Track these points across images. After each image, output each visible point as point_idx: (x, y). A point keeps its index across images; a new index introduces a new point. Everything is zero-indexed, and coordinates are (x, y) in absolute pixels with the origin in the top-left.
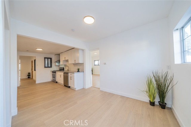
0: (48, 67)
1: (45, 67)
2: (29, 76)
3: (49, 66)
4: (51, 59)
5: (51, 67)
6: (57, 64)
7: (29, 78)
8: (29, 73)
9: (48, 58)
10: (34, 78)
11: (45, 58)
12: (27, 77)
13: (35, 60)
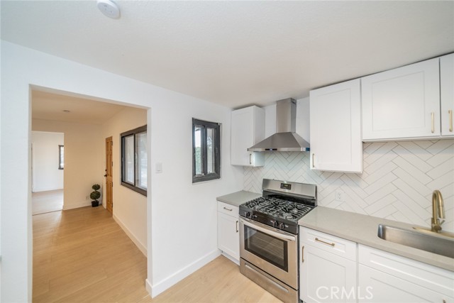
0: (205, 177)
1: (195, 179)
2: (98, 200)
3: (210, 170)
4: (217, 127)
5: (217, 175)
7: (95, 204)
8: (96, 187)
12: (89, 202)
13: (124, 136)
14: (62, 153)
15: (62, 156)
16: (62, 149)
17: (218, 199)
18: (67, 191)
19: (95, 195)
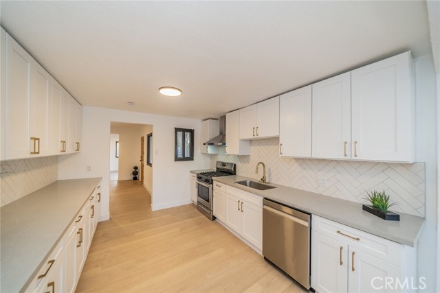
0: (184, 159)
1: (177, 159)
2: (136, 174)
3: (187, 155)
4: (192, 132)
5: (191, 158)
6: (210, 150)
7: (135, 179)
8: (136, 168)
9: (184, 131)
10: (145, 183)
11: (177, 130)
12: (131, 177)
13: (150, 136)
14: (118, 147)
15: (118, 150)
16: (118, 144)
17: (191, 172)
18: (120, 171)
19: (135, 173)
